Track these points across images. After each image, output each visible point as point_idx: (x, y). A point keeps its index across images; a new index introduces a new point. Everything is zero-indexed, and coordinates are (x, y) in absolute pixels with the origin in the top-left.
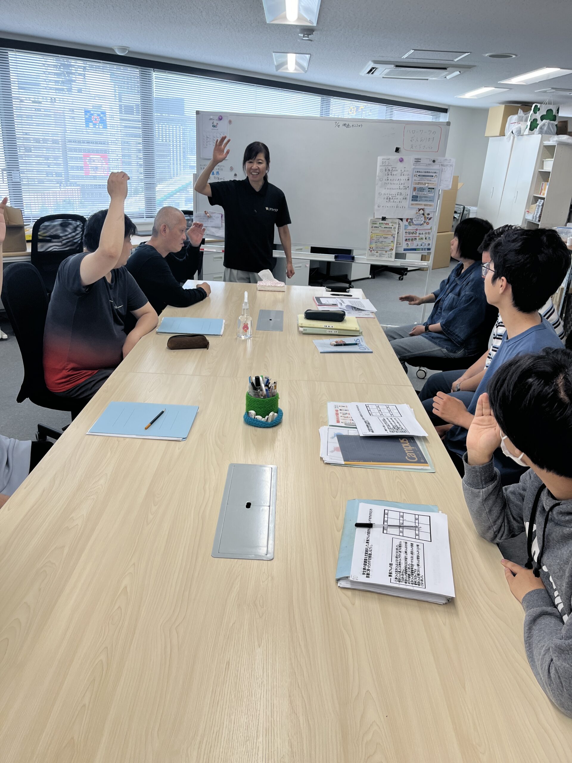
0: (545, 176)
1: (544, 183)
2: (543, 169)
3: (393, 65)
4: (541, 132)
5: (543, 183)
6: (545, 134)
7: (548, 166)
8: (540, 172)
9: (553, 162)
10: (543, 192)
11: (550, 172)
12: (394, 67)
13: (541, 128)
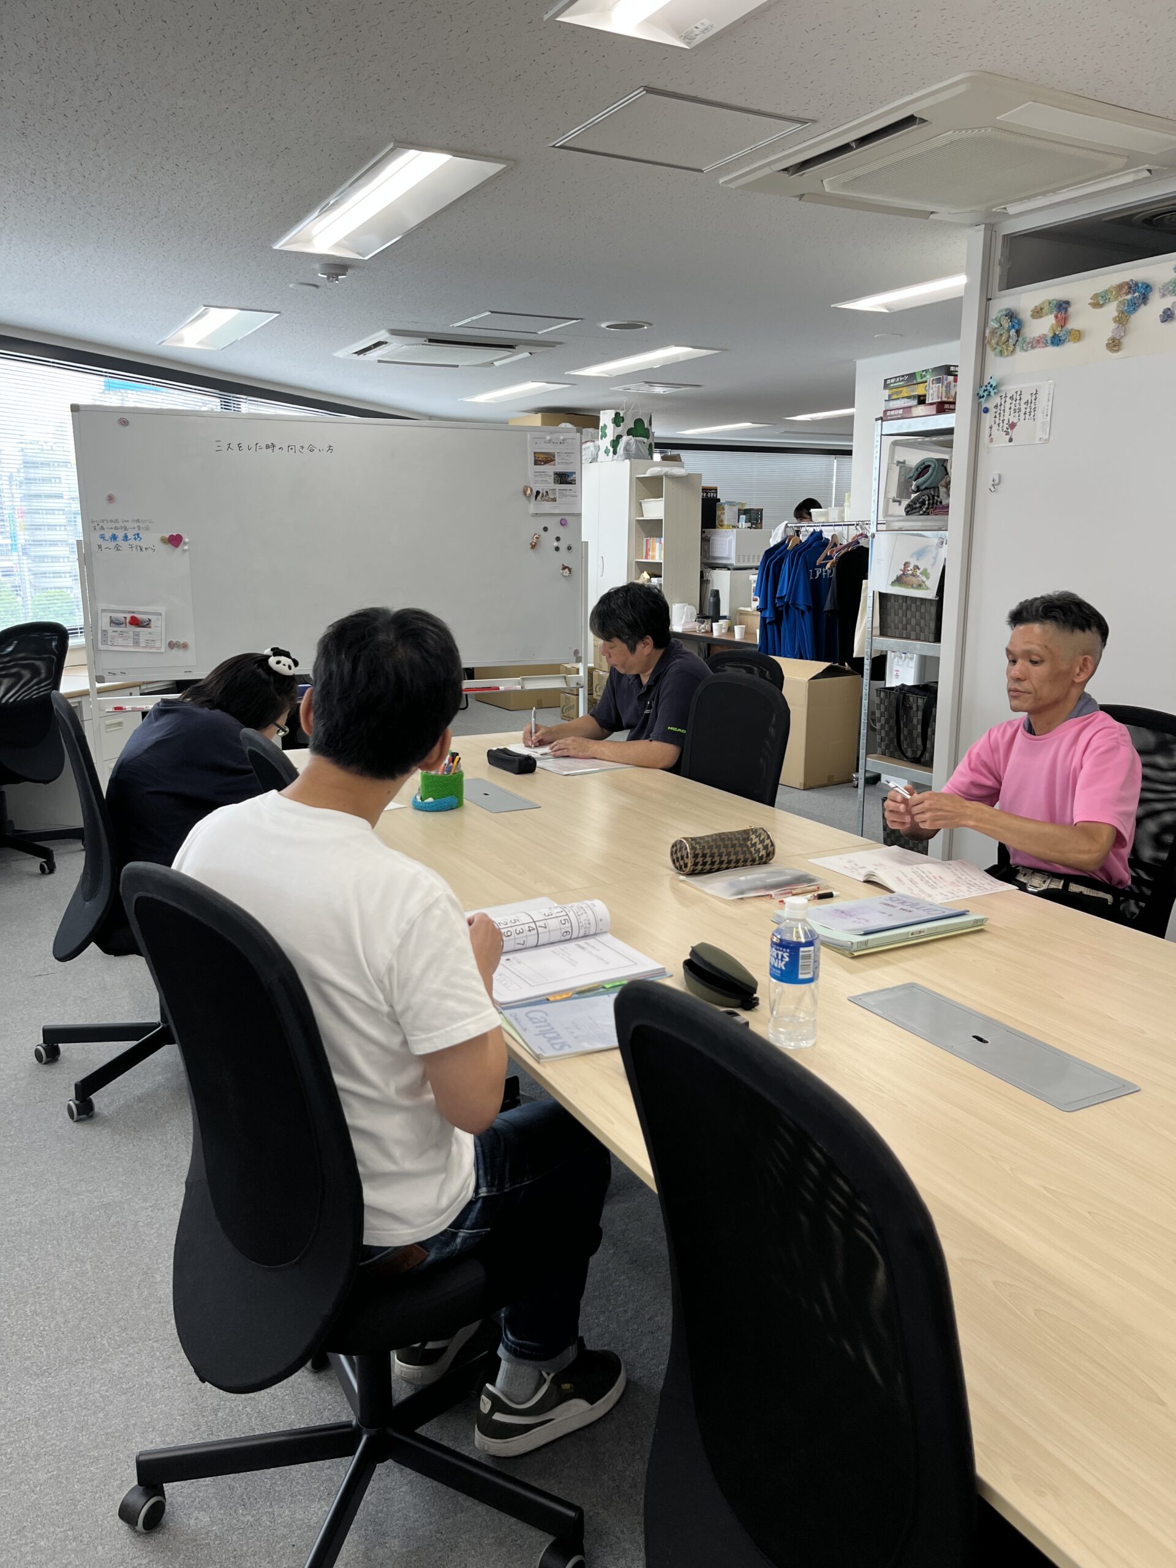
0: (651, 528)
1: (651, 540)
2: (643, 516)
3: (425, 339)
4: (628, 455)
5: (647, 541)
6: (635, 458)
7: (654, 509)
8: (637, 521)
9: (663, 502)
10: (650, 553)
11: (662, 520)
12: (425, 341)
13: (626, 449)
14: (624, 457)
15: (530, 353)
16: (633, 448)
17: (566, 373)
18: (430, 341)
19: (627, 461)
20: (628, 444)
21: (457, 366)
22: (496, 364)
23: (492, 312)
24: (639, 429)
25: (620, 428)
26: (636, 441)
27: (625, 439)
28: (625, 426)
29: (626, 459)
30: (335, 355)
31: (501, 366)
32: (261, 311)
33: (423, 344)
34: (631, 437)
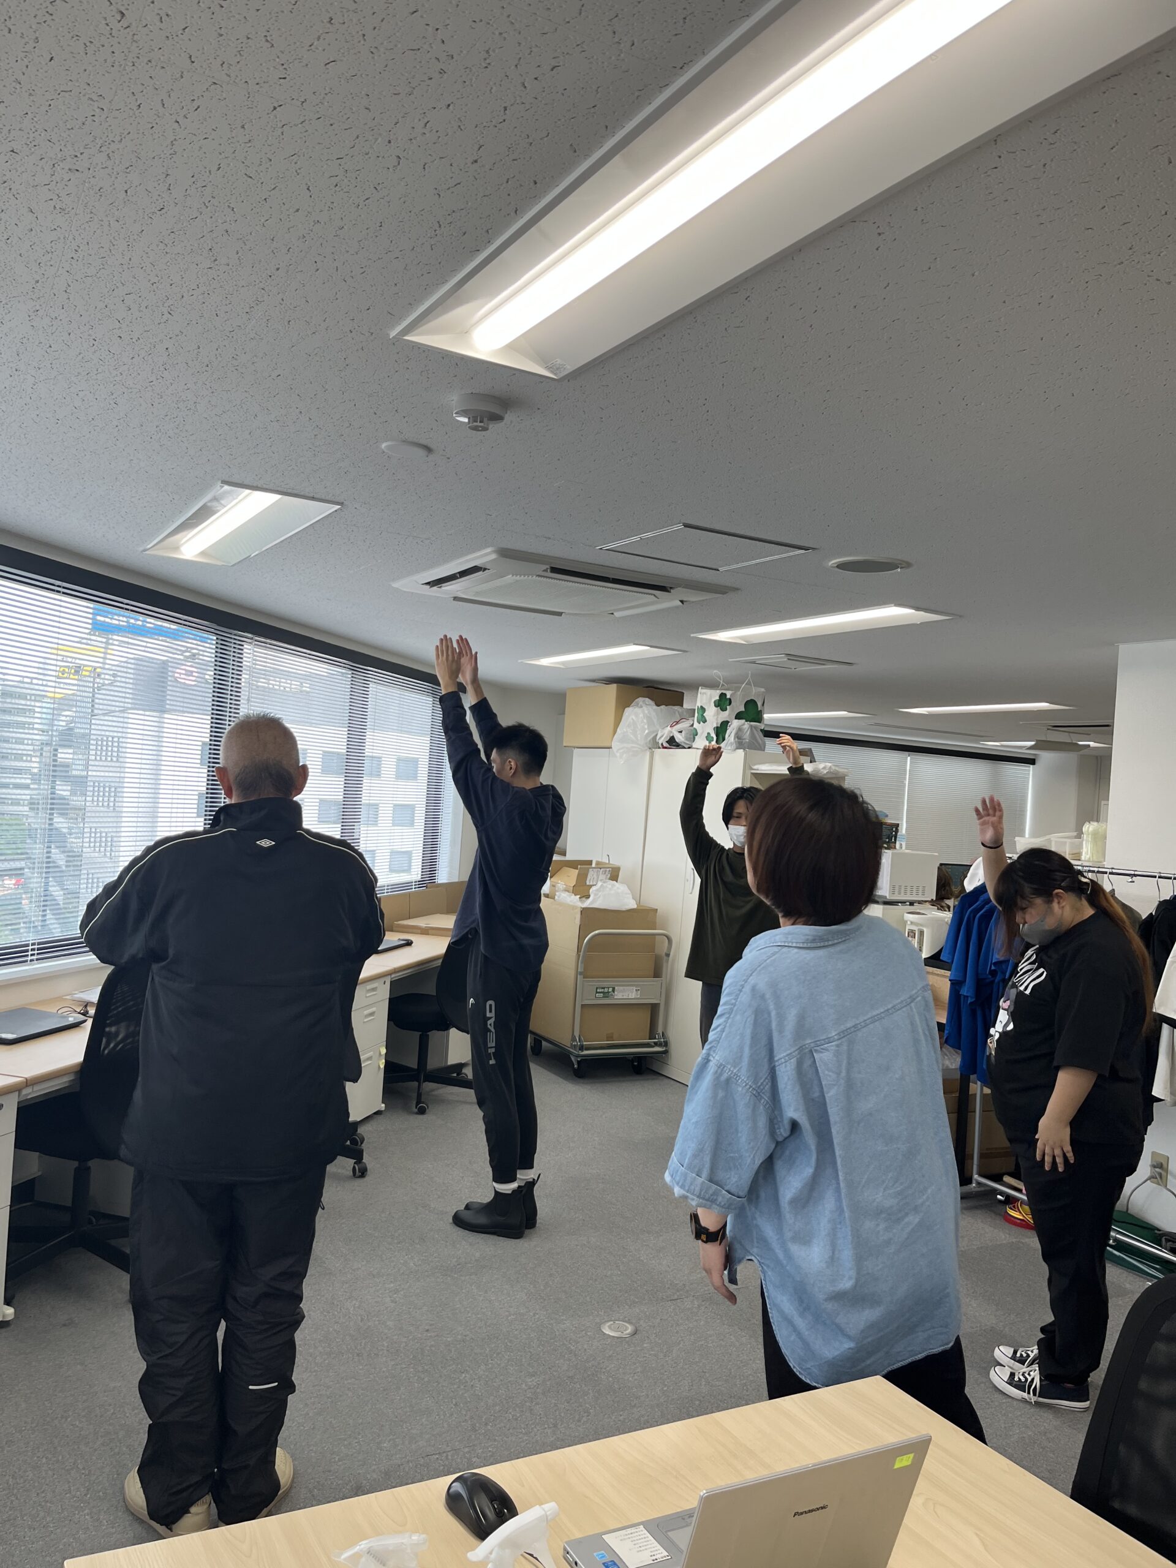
3: (546, 566)
4: (738, 745)
6: (749, 749)
12: (546, 571)
13: (738, 737)
14: (734, 746)
15: (682, 602)
16: (747, 736)
17: (692, 635)
18: (554, 570)
19: (741, 752)
20: (740, 729)
21: (560, 614)
22: (617, 614)
23: (686, 526)
24: (751, 712)
25: (727, 713)
26: (751, 726)
27: (735, 724)
28: (732, 710)
29: (737, 748)
30: (396, 585)
31: (620, 618)
32: (313, 499)
33: (539, 576)
34: (743, 721)
